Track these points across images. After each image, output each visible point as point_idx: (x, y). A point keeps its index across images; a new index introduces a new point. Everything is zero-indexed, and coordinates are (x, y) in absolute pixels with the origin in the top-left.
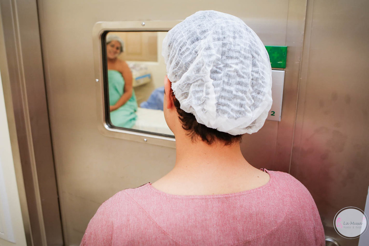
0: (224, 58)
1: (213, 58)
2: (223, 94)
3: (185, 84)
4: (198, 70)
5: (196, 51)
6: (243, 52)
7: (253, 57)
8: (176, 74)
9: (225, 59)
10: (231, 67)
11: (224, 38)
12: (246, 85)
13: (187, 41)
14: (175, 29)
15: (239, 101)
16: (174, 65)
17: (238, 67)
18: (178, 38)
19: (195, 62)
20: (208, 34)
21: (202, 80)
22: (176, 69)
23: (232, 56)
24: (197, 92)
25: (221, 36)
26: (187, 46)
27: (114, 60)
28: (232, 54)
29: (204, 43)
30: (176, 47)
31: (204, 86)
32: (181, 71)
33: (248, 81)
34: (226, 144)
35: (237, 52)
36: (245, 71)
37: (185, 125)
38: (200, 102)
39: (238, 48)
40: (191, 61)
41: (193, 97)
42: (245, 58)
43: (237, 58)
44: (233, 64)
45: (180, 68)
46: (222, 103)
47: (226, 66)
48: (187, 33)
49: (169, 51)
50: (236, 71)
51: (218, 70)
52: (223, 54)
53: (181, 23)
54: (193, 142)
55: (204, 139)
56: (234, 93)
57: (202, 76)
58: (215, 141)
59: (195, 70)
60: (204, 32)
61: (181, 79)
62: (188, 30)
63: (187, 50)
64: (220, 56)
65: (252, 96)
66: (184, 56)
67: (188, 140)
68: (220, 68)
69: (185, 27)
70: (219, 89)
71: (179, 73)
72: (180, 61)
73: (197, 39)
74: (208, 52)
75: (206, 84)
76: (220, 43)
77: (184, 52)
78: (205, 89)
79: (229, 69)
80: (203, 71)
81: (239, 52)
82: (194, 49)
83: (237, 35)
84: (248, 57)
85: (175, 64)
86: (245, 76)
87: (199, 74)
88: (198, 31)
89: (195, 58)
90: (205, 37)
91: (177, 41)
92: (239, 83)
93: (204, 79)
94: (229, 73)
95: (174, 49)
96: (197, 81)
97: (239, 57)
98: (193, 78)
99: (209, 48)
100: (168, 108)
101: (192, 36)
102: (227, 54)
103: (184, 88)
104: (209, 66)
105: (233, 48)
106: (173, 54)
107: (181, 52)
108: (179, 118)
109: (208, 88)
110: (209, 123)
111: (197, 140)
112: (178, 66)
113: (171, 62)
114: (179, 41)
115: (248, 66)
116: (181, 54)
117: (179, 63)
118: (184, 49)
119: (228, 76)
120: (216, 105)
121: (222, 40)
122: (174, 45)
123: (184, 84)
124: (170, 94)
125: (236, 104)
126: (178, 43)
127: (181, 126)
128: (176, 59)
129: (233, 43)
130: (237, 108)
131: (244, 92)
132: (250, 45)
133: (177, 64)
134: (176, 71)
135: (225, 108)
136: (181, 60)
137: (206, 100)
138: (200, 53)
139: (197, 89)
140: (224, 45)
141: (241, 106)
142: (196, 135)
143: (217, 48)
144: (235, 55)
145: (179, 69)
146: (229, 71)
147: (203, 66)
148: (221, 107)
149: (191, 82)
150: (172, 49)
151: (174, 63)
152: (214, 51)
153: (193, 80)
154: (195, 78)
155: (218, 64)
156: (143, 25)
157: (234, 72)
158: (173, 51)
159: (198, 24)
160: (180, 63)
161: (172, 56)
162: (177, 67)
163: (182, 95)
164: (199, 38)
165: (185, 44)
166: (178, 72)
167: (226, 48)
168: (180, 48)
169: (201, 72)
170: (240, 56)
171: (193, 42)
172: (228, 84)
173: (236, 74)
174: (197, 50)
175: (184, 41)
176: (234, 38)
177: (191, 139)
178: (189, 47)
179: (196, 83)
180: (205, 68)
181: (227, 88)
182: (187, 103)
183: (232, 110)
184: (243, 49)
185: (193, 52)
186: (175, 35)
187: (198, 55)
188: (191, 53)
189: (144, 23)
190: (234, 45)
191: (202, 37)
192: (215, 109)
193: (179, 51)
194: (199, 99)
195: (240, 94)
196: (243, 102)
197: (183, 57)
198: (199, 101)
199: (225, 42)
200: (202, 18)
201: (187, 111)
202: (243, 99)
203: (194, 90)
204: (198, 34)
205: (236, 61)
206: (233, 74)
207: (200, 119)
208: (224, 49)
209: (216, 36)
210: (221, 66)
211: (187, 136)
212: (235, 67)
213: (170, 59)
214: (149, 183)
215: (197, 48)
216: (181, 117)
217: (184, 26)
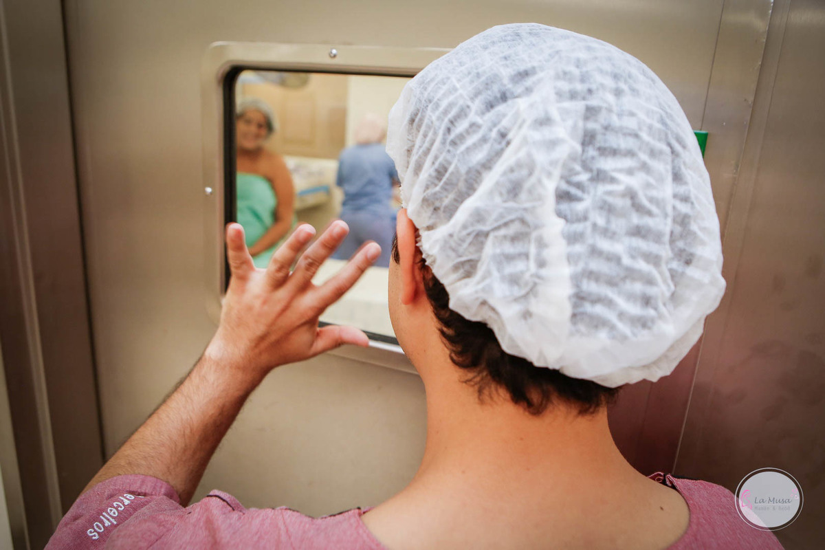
0: (591, 152)
1: (562, 152)
2: (596, 265)
3: (469, 234)
4: (514, 190)
5: (503, 130)
6: (645, 136)
7: (673, 152)
8: (437, 204)
9: (593, 158)
10: (613, 180)
11: (590, 91)
12: (658, 237)
13: (469, 103)
14: (429, 72)
15: (638, 287)
16: (430, 175)
17: (635, 182)
18: (439, 95)
19: (500, 167)
20: (539, 81)
21: (523, 221)
22: (437, 189)
23: (615, 146)
24: (510, 258)
25: (579, 87)
26: (473, 117)
27: (255, 154)
28: (614, 141)
29: (531, 106)
30: (436, 123)
31: (529, 242)
32: (451, 196)
33: (665, 226)
34: (583, 412)
35: (630, 135)
36: (654, 193)
37: (459, 354)
38: (518, 292)
39: (631, 123)
40: (487, 165)
41: (495, 274)
42: (653, 153)
43: (630, 153)
44: (620, 171)
45: (450, 185)
46: (590, 294)
47: (600, 177)
48: (467, 79)
49: (410, 138)
50: (631, 195)
51: (573, 191)
52: (588, 139)
53: (446, 55)
54: (481, 402)
55: (518, 396)
56: (626, 261)
57: (525, 210)
58: (552, 403)
59: (504, 191)
60: (524, 75)
61: (453, 221)
62: (469, 73)
63: (474, 128)
64: (579, 148)
65: (671, 270)
66: (462, 148)
67: (467, 395)
68: (579, 186)
69: (461, 64)
70: (578, 248)
71: (446, 202)
72: (450, 163)
73: (504, 98)
74: (546, 133)
75: (534, 235)
76: (579, 106)
77: (461, 137)
78: (533, 250)
79: (609, 187)
80: (530, 192)
81: (636, 136)
82: (495, 125)
83: (623, 86)
84: (661, 152)
85: (434, 174)
86: (654, 209)
87: (515, 201)
88: (506, 73)
89: (499, 154)
90: (529, 91)
91: (437, 106)
92: (638, 232)
93: (529, 218)
94: (610, 199)
95: (429, 127)
96: (506, 224)
97: (636, 149)
98: (494, 216)
99: (545, 121)
100: (406, 303)
101: (487, 89)
102: (600, 141)
103: (465, 245)
104: (549, 175)
105: (615, 121)
106: (426, 145)
107: (452, 136)
108: (442, 333)
109: (541, 244)
110: (541, 354)
111: (495, 398)
112: (444, 179)
113: (418, 168)
114: (444, 104)
115: (661, 180)
116: (454, 143)
117: (446, 170)
118: (461, 127)
119: (608, 209)
120: (574, 300)
121: (584, 99)
122: (427, 117)
123: (464, 233)
124: (414, 263)
125: (630, 297)
126: (441, 109)
127: (448, 356)
128: (436, 158)
129: (615, 109)
130: (634, 309)
131: (654, 260)
132: (661, 116)
133: (440, 173)
134: (435, 194)
135: (599, 309)
136: (455, 162)
137: (535, 284)
138: (515, 137)
139: (509, 249)
140: (591, 112)
141: (647, 301)
142: (493, 386)
143: (570, 123)
144: (624, 143)
145: (446, 190)
146: (610, 193)
147: (530, 174)
148: (588, 308)
149: (485, 228)
150: (423, 129)
151: (428, 171)
152: (561, 131)
153: (496, 220)
154: (501, 216)
155: (572, 172)
156: (332, 55)
157: (623, 195)
158: (425, 136)
159: (501, 55)
160: (451, 169)
161: (421, 151)
162: (442, 183)
163: (456, 268)
164: (508, 94)
165: (462, 113)
166: (441, 199)
167: (596, 121)
168: (450, 125)
169: (523, 196)
170: (640, 149)
171: (490, 106)
172: (606, 233)
173: (628, 202)
174: (506, 129)
175: (461, 102)
176: (618, 93)
177: (476, 395)
178: (479, 120)
179: (503, 232)
180: (540, 181)
181: (605, 245)
182: (476, 292)
183: (621, 315)
184: (645, 128)
185: (494, 134)
186: (429, 89)
187: (508, 143)
188: (484, 140)
189: (334, 51)
190: (620, 115)
191: (519, 89)
192: (568, 310)
193: (444, 134)
194: (514, 280)
195: (642, 265)
196: (652, 291)
197: (458, 152)
198: (516, 288)
199: (593, 102)
200: (509, 38)
201: (471, 315)
202: (650, 281)
203: (498, 251)
204: (506, 81)
205: (628, 163)
206: (620, 203)
207: (511, 339)
208: (591, 125)
209: (565, 86)
210: (583, 177)
211: (464, 384)
212: (626, 181)
213: (414, 158)
214: (359, 508)
215: (505, 123)
216: (445, 329)
217: (455, 63)
